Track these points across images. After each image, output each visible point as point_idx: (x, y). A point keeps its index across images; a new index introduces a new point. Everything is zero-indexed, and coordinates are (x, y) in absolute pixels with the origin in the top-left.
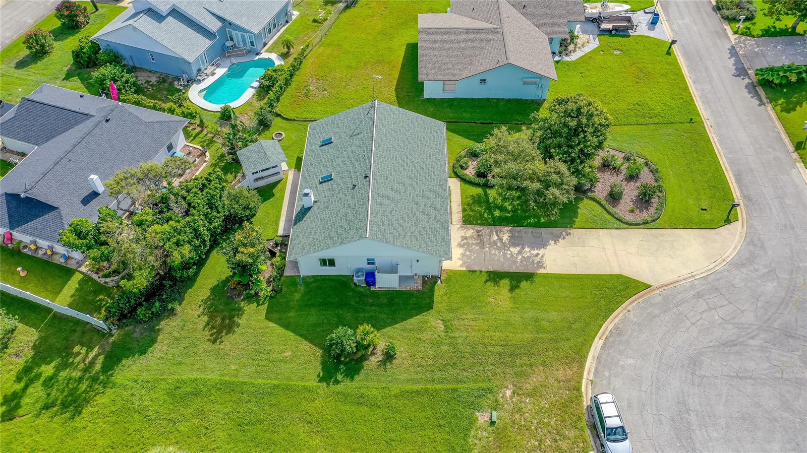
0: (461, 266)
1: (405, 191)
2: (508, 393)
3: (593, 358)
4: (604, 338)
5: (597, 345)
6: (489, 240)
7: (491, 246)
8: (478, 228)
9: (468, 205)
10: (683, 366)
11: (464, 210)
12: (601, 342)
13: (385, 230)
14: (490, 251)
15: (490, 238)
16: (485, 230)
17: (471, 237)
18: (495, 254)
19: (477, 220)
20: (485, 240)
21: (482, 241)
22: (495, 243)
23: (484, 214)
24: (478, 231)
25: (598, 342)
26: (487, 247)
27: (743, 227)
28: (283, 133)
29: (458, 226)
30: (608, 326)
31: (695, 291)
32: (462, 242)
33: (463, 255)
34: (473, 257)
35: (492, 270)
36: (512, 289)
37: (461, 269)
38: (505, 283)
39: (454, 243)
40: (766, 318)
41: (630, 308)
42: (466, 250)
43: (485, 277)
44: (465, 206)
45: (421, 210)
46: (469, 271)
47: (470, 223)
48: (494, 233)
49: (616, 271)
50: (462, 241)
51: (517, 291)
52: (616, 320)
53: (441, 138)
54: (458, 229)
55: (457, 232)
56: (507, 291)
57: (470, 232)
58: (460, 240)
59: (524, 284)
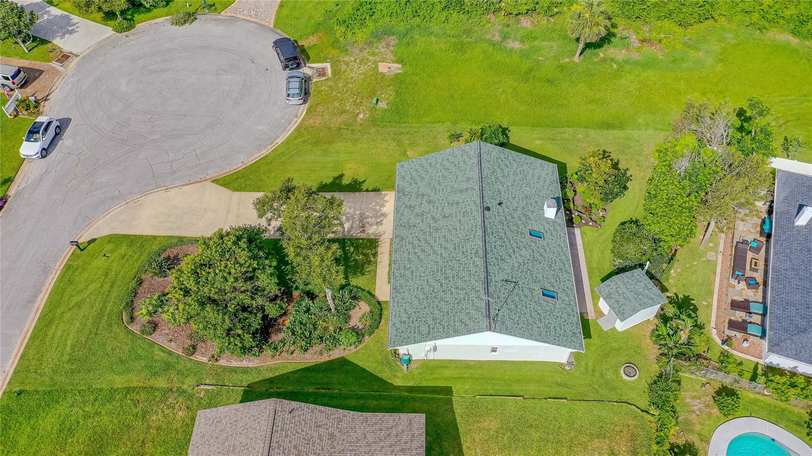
0: (386, 195)
1: (443, 209)
2: (361, 116)
3: (288, 131)
4: (274, 143)
5: (280, 141)
6: (353, 223)
7: (352, 217)
8: (363, 236)
9: (369, 262)
10: (223, 123)
11: (375, 255)
13: (462, 156)
14: (355, 210)
15: (352, 224)
16: (356, 234)
17: (371, 225)
18: (350, 208)
19: (361, 244)
20: (358, 222)
21: (361, 221)
22: (348, 220)
23: (354, 251)
24: (364, 231)
26: (357, 215)
28: (625, 377)
29: (383, 237)
30: (265, 152)
31: (174, 176)
32: (382, 218)
33: (383, 206)
34: (373, 204)
35: (357, 193)
36: (342, 176)
37: (386, 192)
38: (346, 181)
39: (391, 217)
40: (130, 154)
41: (241, 164)
42: (380, 210)
43: (364, 187)
44: (373, 259)
45: (426, 197)
46: (379, 190)
47: (369, 240)
48: (346, 230)
49: (237, 194)
50: (382, 221)
51: (336, 174)
52: (258, 155)
54: (384, 234)
55: (385, 230)
56: (346, 175)
57: (371, 231)
58: (384, 221)
59: (329, 181)
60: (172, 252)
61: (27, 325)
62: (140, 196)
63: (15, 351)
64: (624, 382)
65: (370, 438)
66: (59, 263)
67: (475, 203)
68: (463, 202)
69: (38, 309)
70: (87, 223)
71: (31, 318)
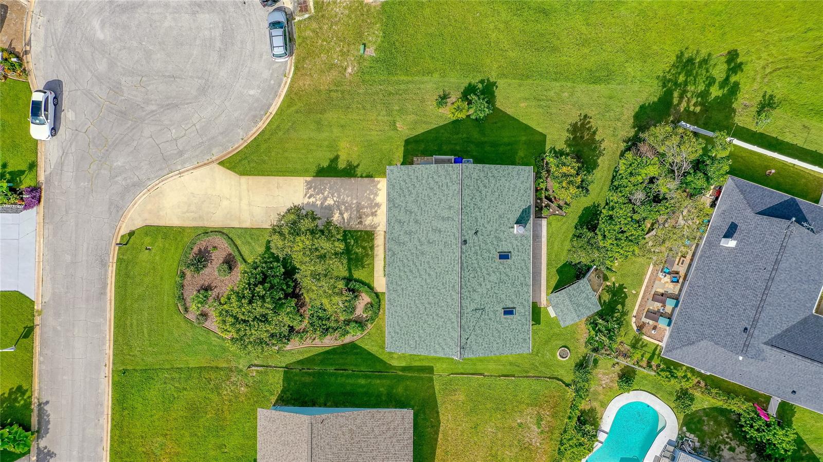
0: (379, 182)
1: (427, 233)
2: (349, 70)
3: (280, 96)
4: (268, 114)
5: (274, 109)
6: (351, 213)
7: (350, 206)
8: (360, 227)
9: (367, 255)
10: (213, 87)
11: (372, 248)
12: (270, 111)
13: (446, 178)
14: (352, 198)
15: (351, 215)
16: (355, 225)
17: (367, 216)
18: (348, 197)
19: (360, 237)
20: (355, 213)
21: (358, 211)
22: (346, 209)
23: (354, 244)
24: (361, 223)
25: (273, 110)
26: (354, 204)
27: (120, 229)
28: (559, 358)
29: (378, 229)
30: (262, 125)
31: (182, 158)
32: (376, 209)
33: (376, 195)
34: (368, 192)
35: (352, 179)
36: (337, 158)
37: (379, 179)
38: (342, 165)
39: (384, 208)
40: (135, 130)
41: (241, 142)
42: (374, 199)
43: (359, 171)
44: (370, 253)
45: (413, 215)
46: (372, 177)
47: (366, 232)
48: (346, 221)
49: (244, 179)
50: (376, 211)
51: (332, 157)
52: (255, 129)
53: (390, 325)
54: (379, 225)
55: (379, 221)
56: (341, 157)
57: (368, 221)
58: (378, 212)
59: (325, 164)
60: (202, 243)
61: (108, 315)
62: (158, 182)
63: (108, 337)
64: (558, 361)
65: (377, 431)
66: (111, 256)
67: (454, 235)
68: (445, 232)
69: (111, 300)
70: (121, 213)
71: (108, 309)
